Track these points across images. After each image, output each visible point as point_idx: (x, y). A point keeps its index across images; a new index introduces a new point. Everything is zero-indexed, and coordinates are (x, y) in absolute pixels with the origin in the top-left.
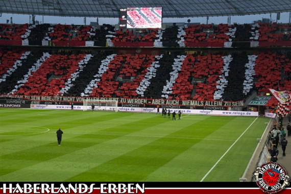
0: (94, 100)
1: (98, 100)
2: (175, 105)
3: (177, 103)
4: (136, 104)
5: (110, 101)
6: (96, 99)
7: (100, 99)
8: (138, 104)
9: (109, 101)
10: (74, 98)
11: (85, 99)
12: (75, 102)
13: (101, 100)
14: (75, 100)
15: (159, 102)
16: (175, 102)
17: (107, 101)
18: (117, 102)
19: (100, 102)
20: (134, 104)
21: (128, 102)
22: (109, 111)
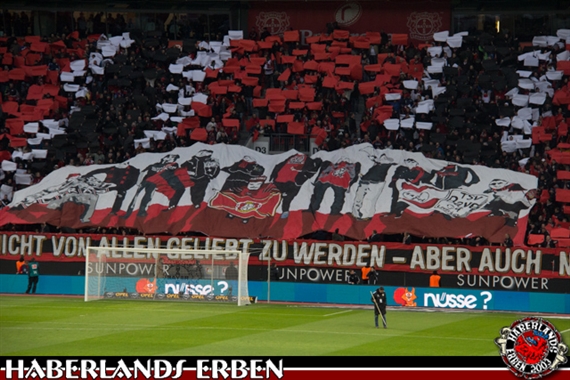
0: (138, 249)
1: (153, 250)
2: (524, 275)
3: (535, 261)
4: (334, 267)
5: (213, 252)
6: (144, 244)
7: (163, 244)
8: (344, 269)
9: (207, 252)
10: (40, 238)
11: (96, 243)
12: (47, 258)
13: (168, 251)
14: (47, 246)
15: (446, 258)
16: (521, 261)
17: (196, 252)
18: (244, 257)
19: (163, 257)
20: (323, 268)
21: (297, 259)
22: (205, 300)
